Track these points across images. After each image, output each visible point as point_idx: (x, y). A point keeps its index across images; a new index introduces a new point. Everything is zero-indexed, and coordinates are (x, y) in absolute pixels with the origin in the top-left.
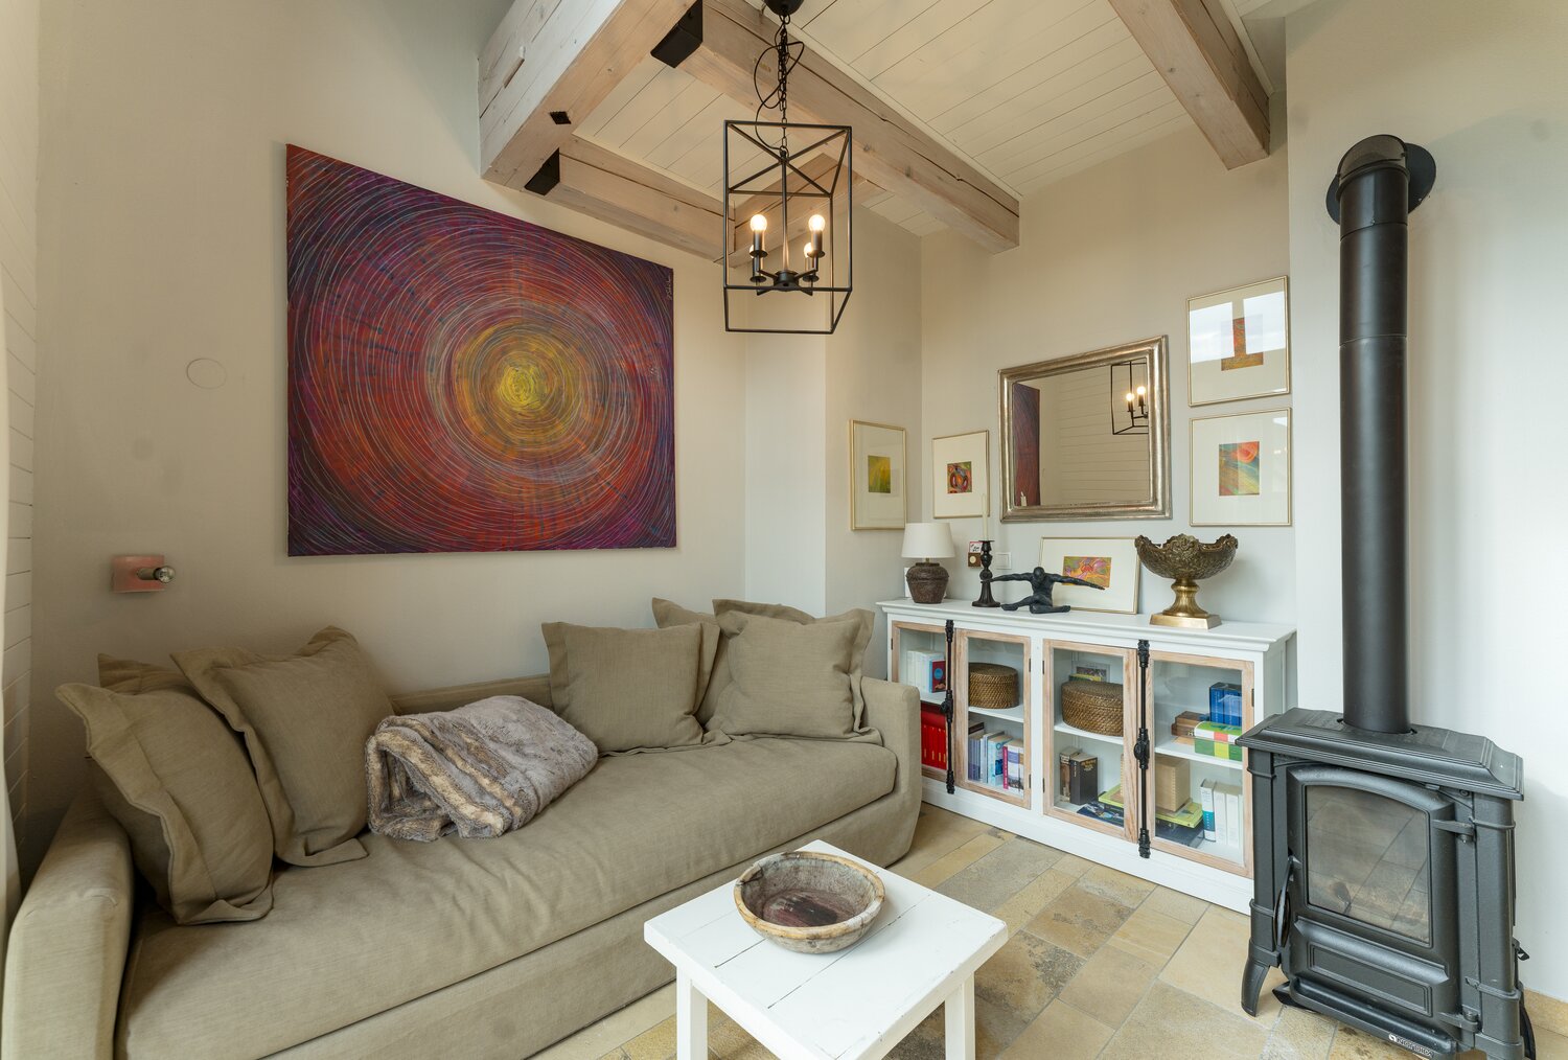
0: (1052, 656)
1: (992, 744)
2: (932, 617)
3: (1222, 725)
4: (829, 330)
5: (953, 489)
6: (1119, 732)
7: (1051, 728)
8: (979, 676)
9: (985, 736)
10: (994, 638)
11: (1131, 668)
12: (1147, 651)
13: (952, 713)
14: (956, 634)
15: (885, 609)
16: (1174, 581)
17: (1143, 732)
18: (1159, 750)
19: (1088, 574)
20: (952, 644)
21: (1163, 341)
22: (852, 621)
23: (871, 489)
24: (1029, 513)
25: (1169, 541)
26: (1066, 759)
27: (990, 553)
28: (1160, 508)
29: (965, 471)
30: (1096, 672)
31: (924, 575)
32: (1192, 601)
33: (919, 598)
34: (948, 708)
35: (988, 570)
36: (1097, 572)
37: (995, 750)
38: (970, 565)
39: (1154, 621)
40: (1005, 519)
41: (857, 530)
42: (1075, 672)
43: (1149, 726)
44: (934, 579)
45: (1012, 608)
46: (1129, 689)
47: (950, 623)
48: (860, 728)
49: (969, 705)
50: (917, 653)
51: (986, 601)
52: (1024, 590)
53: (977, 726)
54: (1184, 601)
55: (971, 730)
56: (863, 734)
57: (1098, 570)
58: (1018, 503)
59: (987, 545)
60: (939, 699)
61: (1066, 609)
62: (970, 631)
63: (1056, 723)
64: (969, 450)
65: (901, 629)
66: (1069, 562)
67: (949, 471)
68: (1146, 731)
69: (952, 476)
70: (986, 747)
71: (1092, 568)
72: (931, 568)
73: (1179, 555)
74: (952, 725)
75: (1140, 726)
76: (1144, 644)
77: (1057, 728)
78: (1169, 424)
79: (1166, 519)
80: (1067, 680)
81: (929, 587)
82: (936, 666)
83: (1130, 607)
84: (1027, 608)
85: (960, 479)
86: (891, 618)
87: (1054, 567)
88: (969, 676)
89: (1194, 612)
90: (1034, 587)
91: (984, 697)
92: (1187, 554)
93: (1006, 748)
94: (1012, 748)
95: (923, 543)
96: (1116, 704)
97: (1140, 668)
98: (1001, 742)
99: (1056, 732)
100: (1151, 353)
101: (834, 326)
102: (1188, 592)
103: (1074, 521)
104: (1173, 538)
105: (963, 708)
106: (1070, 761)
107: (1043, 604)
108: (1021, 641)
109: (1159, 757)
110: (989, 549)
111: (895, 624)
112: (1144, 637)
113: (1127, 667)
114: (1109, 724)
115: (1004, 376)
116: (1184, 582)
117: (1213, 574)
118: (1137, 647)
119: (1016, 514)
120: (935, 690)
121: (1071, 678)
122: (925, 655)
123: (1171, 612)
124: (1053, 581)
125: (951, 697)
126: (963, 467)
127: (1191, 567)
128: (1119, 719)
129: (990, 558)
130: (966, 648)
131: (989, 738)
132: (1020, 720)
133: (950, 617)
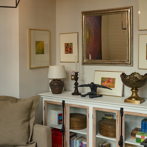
0: (95, 113)
1: (78, 141)
2: (58, 99)
3: (144, 133)
4: (15, 6)
5: (66, 52)
6: (114, 136)
7: (95, 136)
8: (73, 119)
9: (76, 139)
10: (78, 107)
11: (118, 117)
12: (123, 111)
13: (64, 132)
14: (66, 105)
15: (42, 96)
16: (131, 88)
17: (121, 137)
18: (126, 142)
19: (108, 83)
20: (64, 109)
21: (131, 8)
22: (31, 101)
23: (37, 53)
24: (91, 62)
25: (131, 74)
26: (100, 145)
27: (78, 76)
28: (130, 63)
29: (70, 46)
30: (111, 116)
31: (55, 84)
32: (137, 95)
33: (54, 92)
34: (63, 131)
35: (77, 82)
36: (111, 83)
37: (79, 143)
38: (72, 79)
39: (125, 101)
40: (83, 64)
41: (31, 69)
42: (104, 115)
43: (123, 135)
44: (59, 86)
45: (84, 96)
46: (118, 123)
47: (64, 101)
48: (30, 142)
49: (70, 129)
50: (54, 111)
51: (76, 93)
52: (88, 90)
53: (73, 135)
54: (134, 95)
55: (71, 137)
56: (31, 144)
57: (112, 82)
58: (88, 58)
59: (77, 74)
60: (60, 127)
61: (101, 96)
62: (70, 104)
63: (97, 134)
64: (72, 39)
65: (48, 103)
66: (103, 80)
67: (65, 45)
68: (122, 136)
69: (66, 48)
70: (76, 142)
71: (110, 81)
72: (58, 82)
73: (132, 81)
74: (64, 136)
75: (120, 135)
76: (122, 109)
77: (97, 136)
78: (133, 35)
79: (131, 66)
80: (102, 119)
81: (57, 89)
82: (60, 115)
83: (121, 95)
84: (89, 96)
85: (69, 49)
86: (44, 99)
87: (98, 82)
88: (70, 119)
89: (137, 98)
90: (91, 89)
91: (75, 126)
92: (134, 81)
93: (82, 143)
94: (84, 143)
95: (55, 73)
96: (114, 128)
97: (121, 117)
98: (81, 140)
99: (96, 137)
100: (128, 11)
101: (17, 5)
102: (135, 92)
103: (105, 65)
104: (133, 73)
105: (68, 130)
106: (102, 146)
107: (93, 95)
108: (86, 108)
109: (126, 144)
110: (77, 75)
111: (45, 101)
112: (122, 107)
113: (117, 116)
114: (112, 134)
115: (83, 14)
116: (134, 89)
117: (142, 86)
118: (120, 110)
119: (87, 62)
120: (59, 123)
121: (103, 118)
122: (56, 112)
123: (130, 98)
124: (97, 87)
125: (64, 127)
126: (70, 45)
127: (135, 85)
128: (115, 132)
129: (78, 78)
130: (69, 110)
131: (77, 139)
132: (86, 134)
133: (64, 100)
